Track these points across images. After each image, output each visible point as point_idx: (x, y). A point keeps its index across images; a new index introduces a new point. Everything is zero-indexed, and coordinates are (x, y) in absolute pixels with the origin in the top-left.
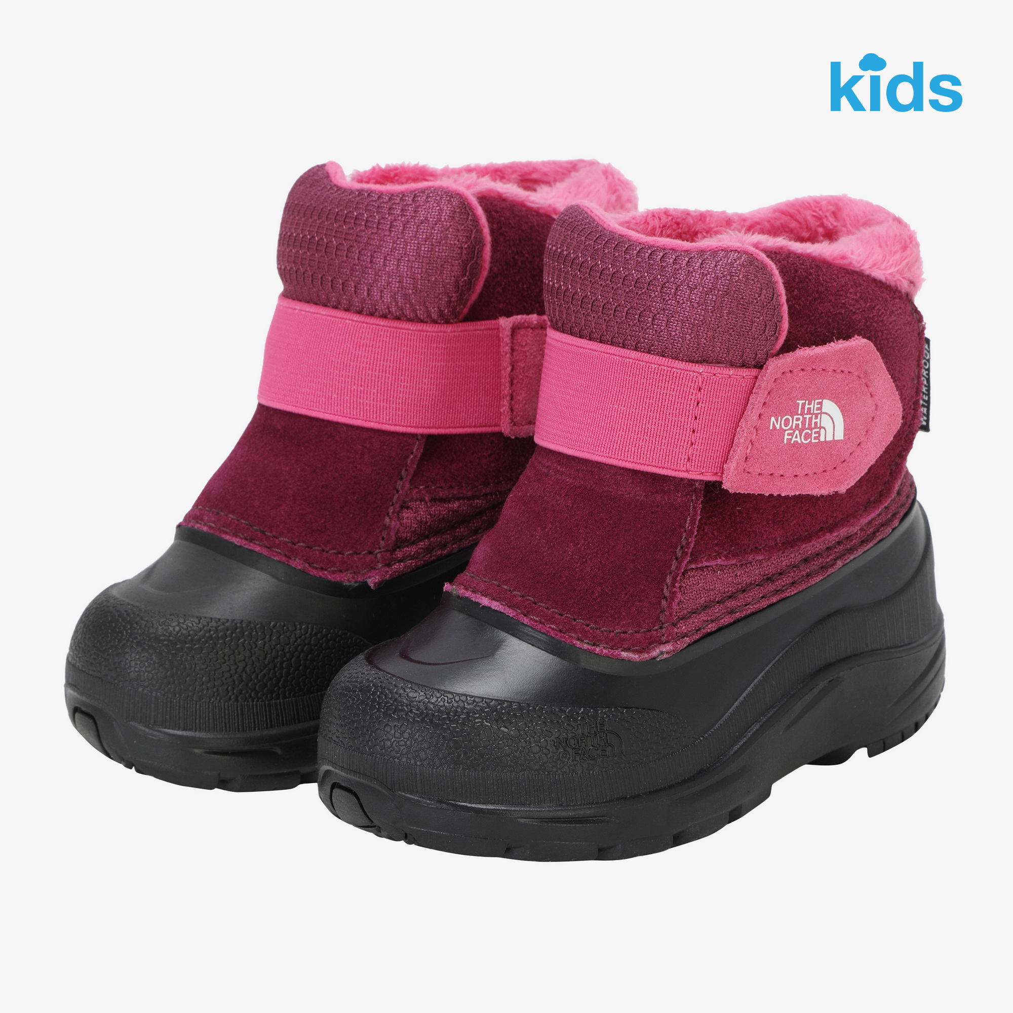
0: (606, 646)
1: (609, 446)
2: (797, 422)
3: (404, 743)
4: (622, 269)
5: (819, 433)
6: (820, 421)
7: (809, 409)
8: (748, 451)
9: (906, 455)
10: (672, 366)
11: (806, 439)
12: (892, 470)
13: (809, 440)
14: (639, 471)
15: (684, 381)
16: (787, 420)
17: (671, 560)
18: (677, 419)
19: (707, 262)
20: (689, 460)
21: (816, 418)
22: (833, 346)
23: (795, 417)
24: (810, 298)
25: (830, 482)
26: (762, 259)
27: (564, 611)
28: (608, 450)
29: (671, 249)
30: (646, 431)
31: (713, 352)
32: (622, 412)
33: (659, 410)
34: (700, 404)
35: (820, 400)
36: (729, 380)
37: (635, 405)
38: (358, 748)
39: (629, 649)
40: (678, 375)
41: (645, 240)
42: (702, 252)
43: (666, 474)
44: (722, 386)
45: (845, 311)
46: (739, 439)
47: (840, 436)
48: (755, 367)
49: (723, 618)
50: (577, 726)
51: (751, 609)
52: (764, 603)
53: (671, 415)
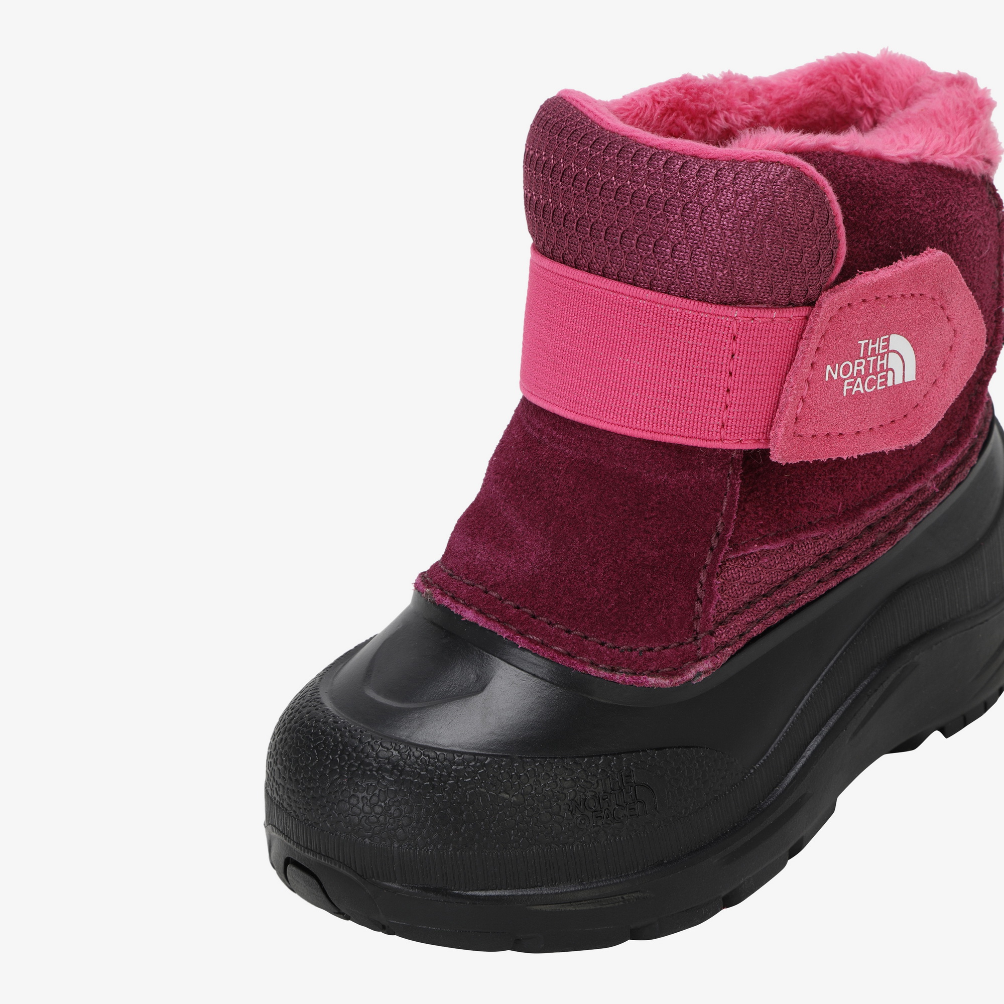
0: (627, 670)
1: (620, 412)
2: (859, 368)
3: (376, 820)
4: (629, 182)
5: (886, 377)
6: (887, 362)
7: (874, 349)
8: (799, 410)
9: (988, 381)
10: (699, 310)
11: (870, 387)
12: (971, 401)
13: (874, 387)
14: (660, 443)
15: (714, 329)
16: (847, 366)
17: (705, 552)
18: (707, 376)
19: (741, 176)
20: (723, 425)
21: (882, 359)
22: (901, 266)
23: (856, 362)
24: (866, 206)
25: (901, 434)
26: (811, 174)
27: (572, 627)
28: (619, 416)
29: (692, 156)
30: (667, 392)
31: (752, 291)
32: (635, 367)
33: (683, 366)
34: (736, 357)
35: (887, 336)
36: (772, 325)
37: (652, 360)
38: (317, 824)
39: (657, 671)
40: (707, 321)
41: (657, 143)
42: (734, 162)
43: (694, 445)
44: (763, 333)
45: (910, 216)
46: (787, 397)
47: (911, 376)
48: (804, 304)
49: (771, 616)
50: (598, 782)
51: (806, 598)
52: (822, 590)
53: (698, 372)
